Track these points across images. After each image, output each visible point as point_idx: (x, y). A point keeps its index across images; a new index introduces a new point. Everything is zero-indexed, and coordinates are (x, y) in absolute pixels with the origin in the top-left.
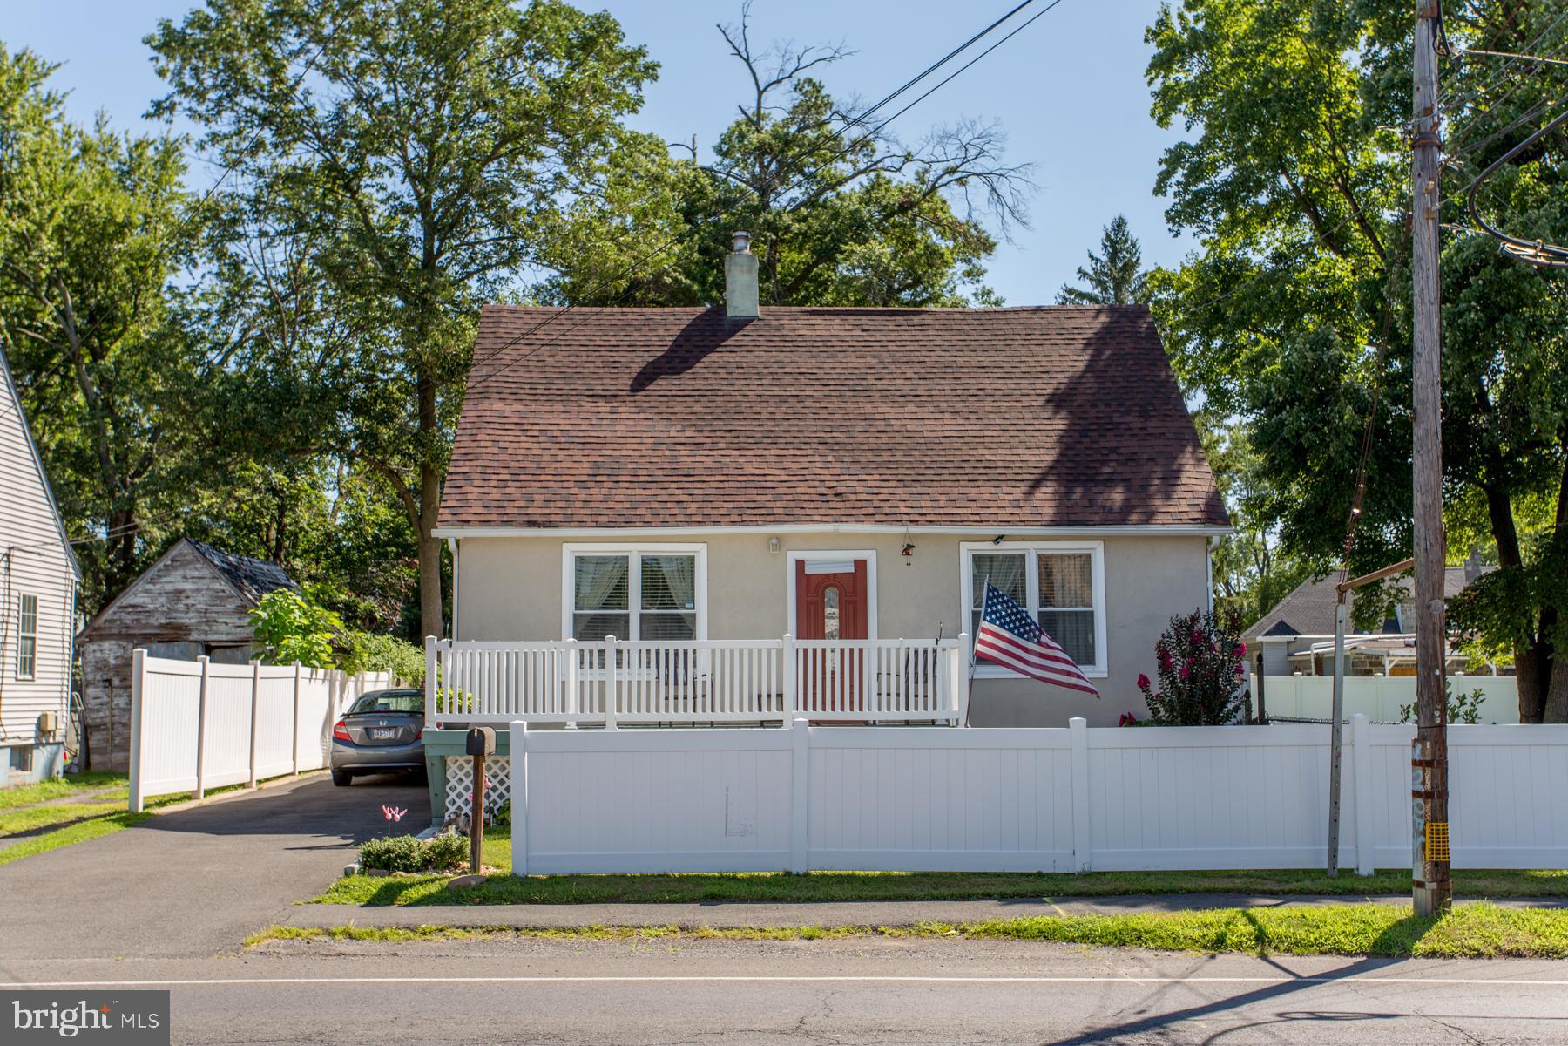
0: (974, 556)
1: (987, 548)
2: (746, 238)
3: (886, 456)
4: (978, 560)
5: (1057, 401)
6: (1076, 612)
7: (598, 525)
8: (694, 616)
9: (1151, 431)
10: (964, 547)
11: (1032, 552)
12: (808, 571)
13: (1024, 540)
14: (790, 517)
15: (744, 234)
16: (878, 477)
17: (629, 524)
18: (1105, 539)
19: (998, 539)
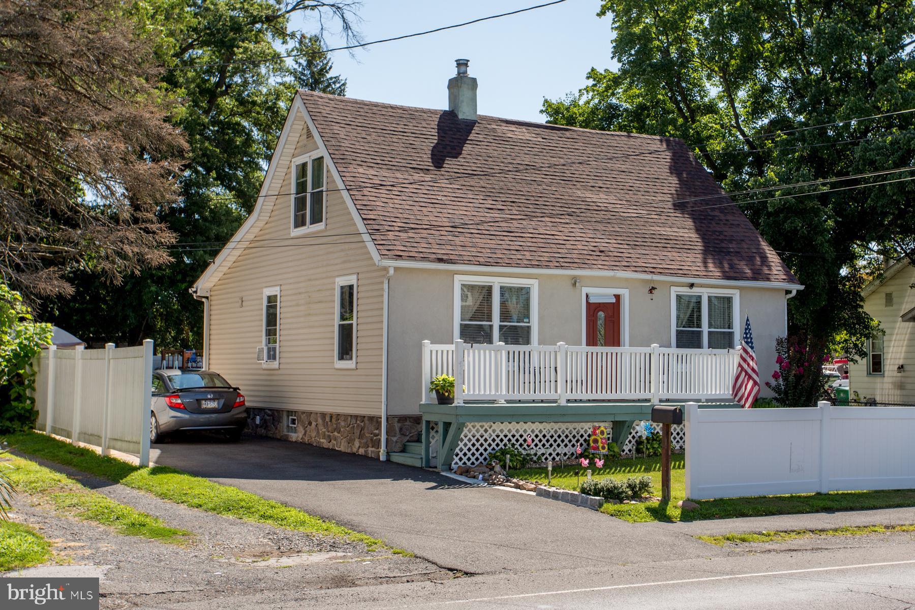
0: (677, 296)
1: (685, 291)
4: (679, 297)
6: (724, 332)
8: (529, 327)
10: (673, 289)
11: (705, 294)
12: (592, 301)
13: (701, 287)
14: (583, 265)
18: (741, 288)
19: (692, 285)
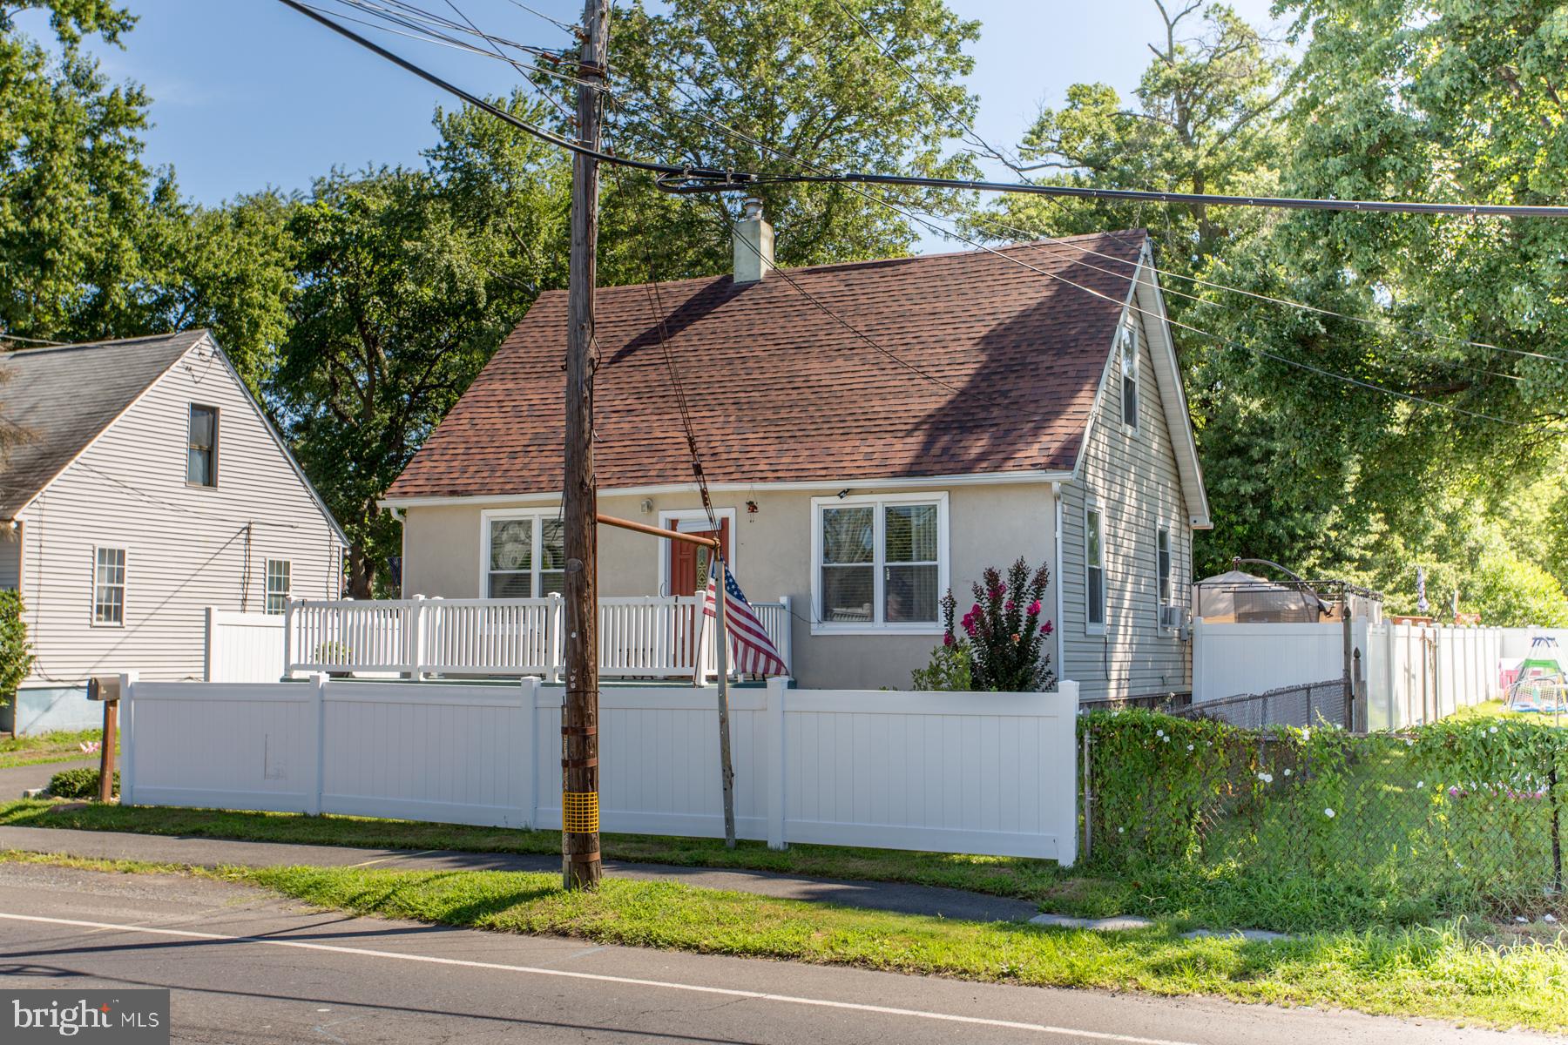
0: (824, 512)
1: (834, 503)
2: (757, 204)
3: (784, 413)
4: (828, 515)
5: (987, 340)
7: (503, 492)
9: (1056, 370)
10: (815, 501)
11: (879, 505)
13: (871, 493)
14: (662, 478)
15: (755, 200)
16: (761, 435)
17: (526, 490)
18: (950, 490)
19: (843, 493)
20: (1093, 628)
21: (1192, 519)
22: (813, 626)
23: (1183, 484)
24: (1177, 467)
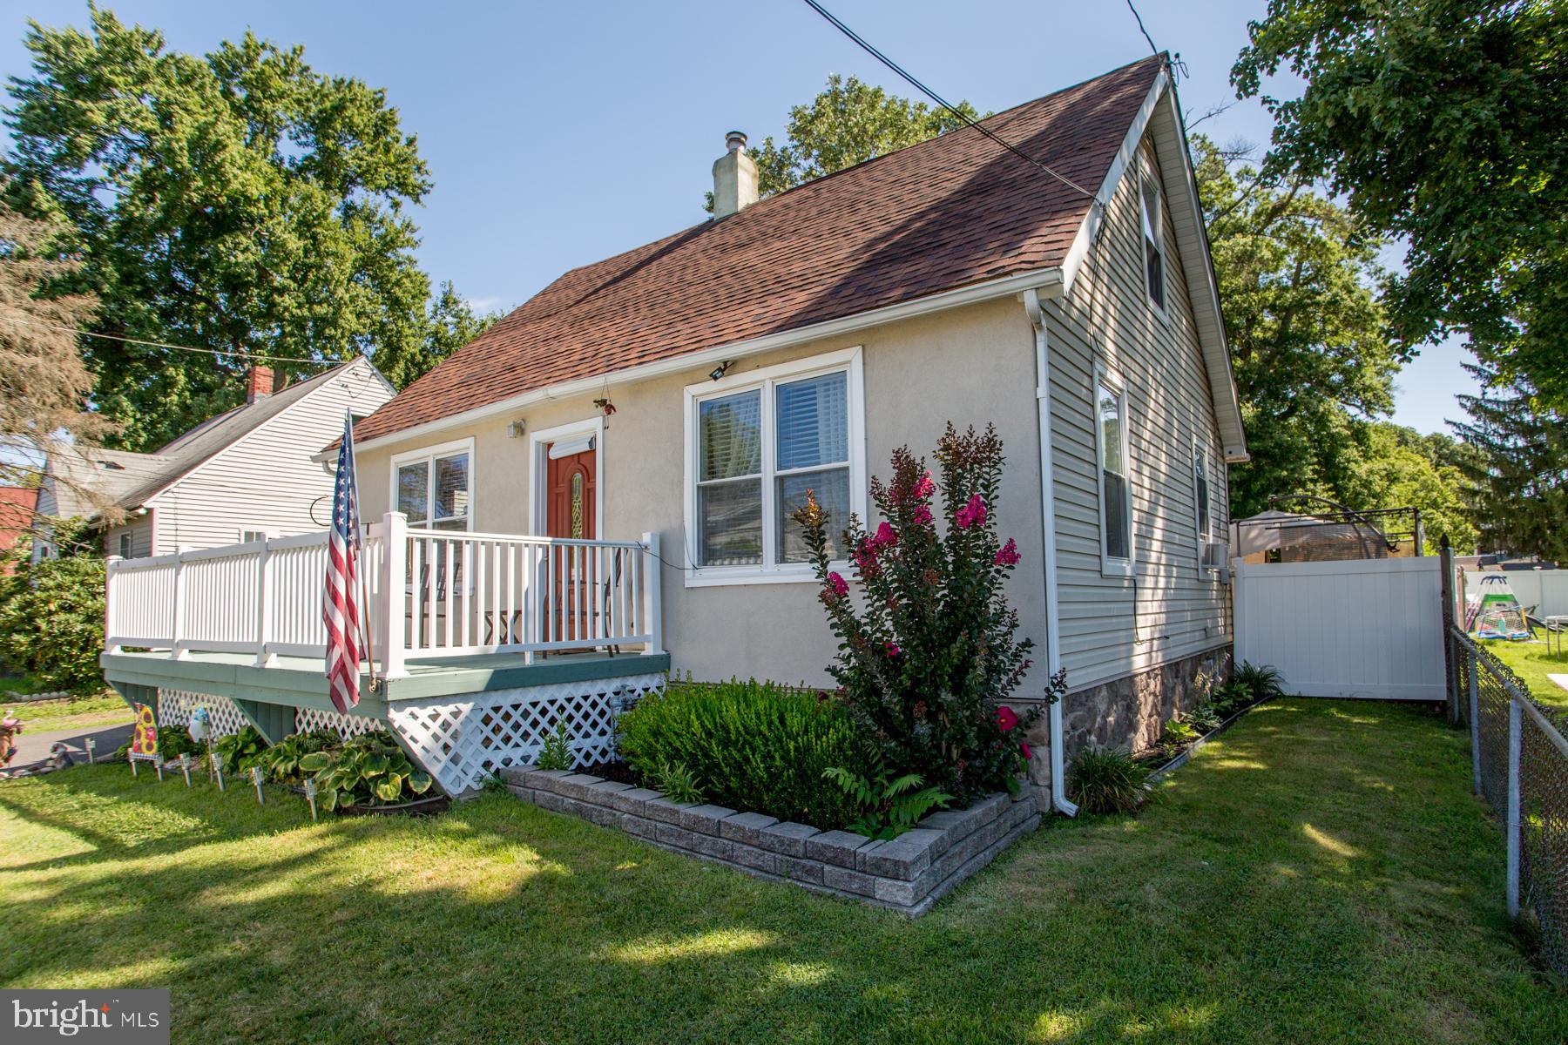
0: (703, 404)
1: (709, 389)
7: (399, 431)
8: (466, 521)
10: (689, 390)
11: (767, 384)
13: (758, 366)
17: (416, 426)
18: (864, 342)
20: (1111, 565)
21: (1226, 450)
22: (688, 574)
23: (1216, 408)
24: (1210, 388)
